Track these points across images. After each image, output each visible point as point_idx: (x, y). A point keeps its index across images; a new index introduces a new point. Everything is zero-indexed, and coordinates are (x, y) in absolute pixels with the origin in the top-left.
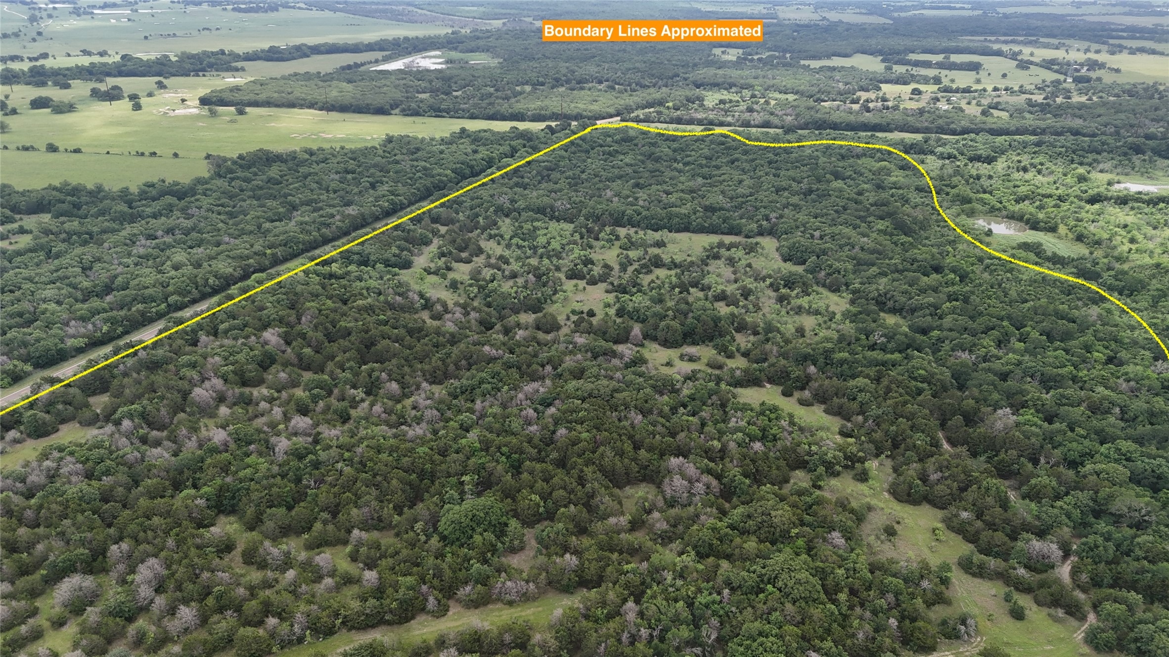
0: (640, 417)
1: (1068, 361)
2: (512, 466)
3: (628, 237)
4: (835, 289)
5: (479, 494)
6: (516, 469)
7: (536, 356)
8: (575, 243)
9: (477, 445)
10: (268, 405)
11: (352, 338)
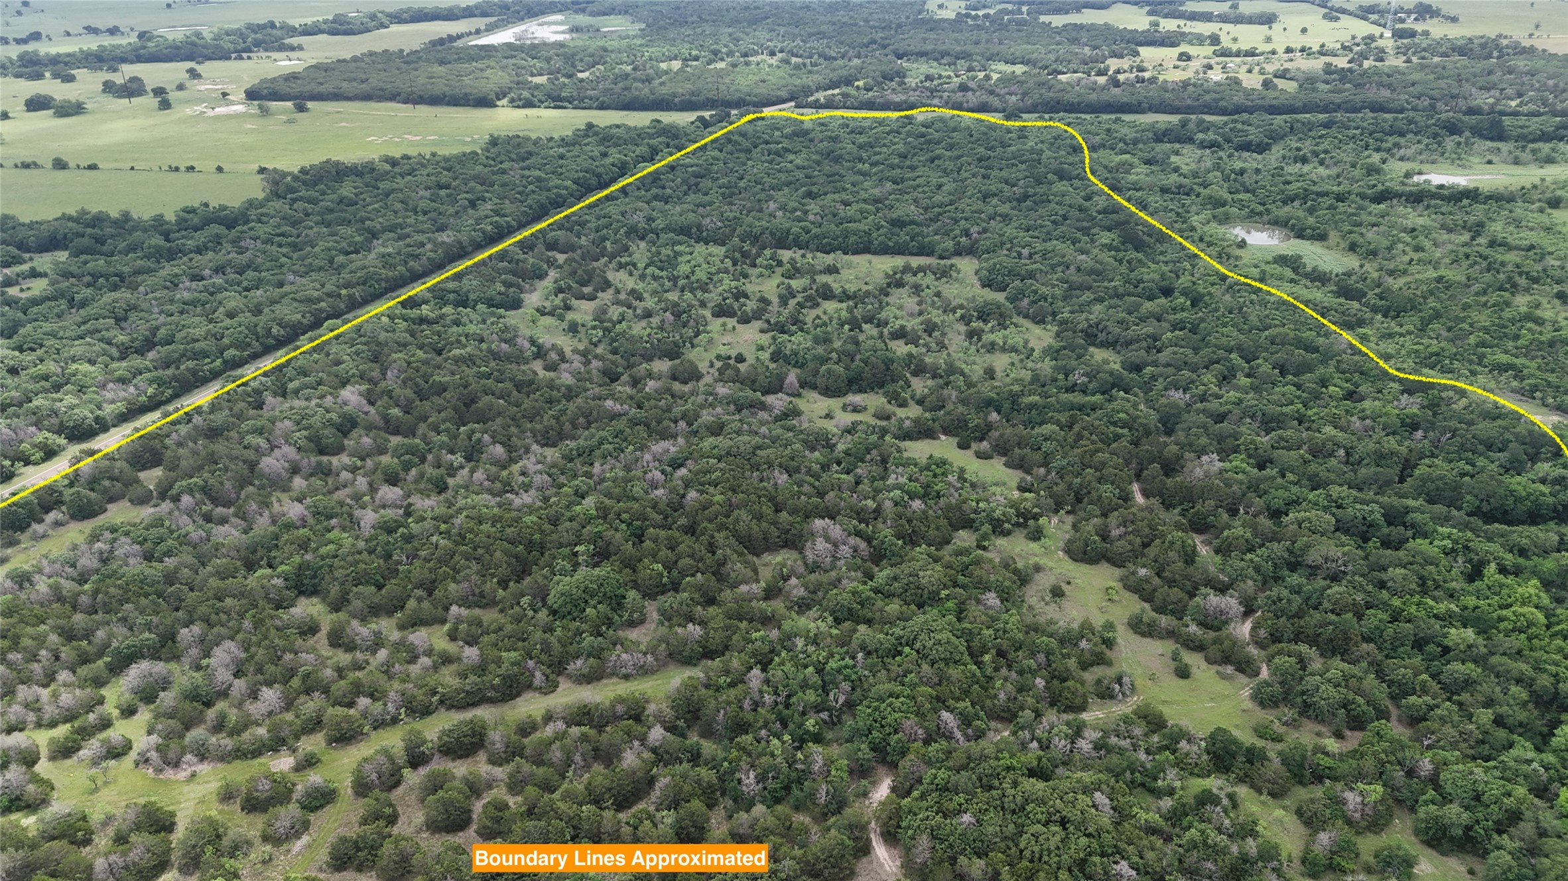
0: (785, 476)
1: (1299, 397)
2: (634, 535)
3: (793, 261)
4: (1039, 320)
5: (596, 565)
6: (639, 537)
7: (669, 410)
8: (726, 271)
9: (593, 512)
10: (350, 476)
11: (448, 395)
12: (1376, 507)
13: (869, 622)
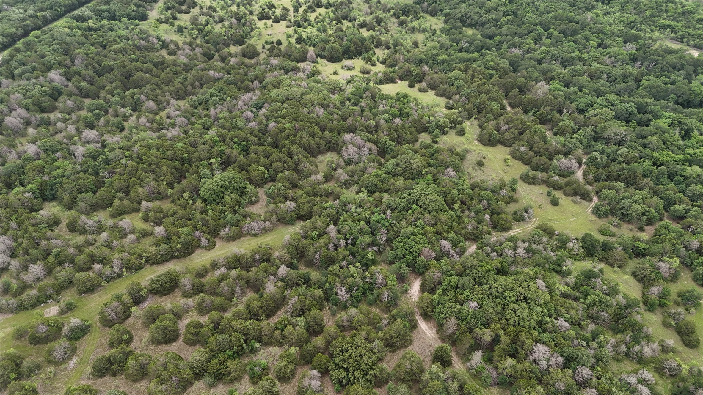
0: (322, 110)
1: (576, 48)
2: (243, 150)
4: (434, 14)
5: (224, 170)
6: (246, 151)
7: (246, 75)
9: (216, 138)
10: (63, 125)
11: (115, 72)
12: (633, 104)
13: (387, 191)
